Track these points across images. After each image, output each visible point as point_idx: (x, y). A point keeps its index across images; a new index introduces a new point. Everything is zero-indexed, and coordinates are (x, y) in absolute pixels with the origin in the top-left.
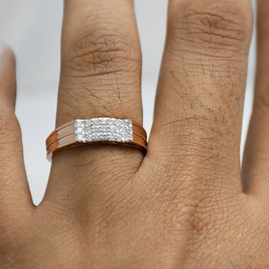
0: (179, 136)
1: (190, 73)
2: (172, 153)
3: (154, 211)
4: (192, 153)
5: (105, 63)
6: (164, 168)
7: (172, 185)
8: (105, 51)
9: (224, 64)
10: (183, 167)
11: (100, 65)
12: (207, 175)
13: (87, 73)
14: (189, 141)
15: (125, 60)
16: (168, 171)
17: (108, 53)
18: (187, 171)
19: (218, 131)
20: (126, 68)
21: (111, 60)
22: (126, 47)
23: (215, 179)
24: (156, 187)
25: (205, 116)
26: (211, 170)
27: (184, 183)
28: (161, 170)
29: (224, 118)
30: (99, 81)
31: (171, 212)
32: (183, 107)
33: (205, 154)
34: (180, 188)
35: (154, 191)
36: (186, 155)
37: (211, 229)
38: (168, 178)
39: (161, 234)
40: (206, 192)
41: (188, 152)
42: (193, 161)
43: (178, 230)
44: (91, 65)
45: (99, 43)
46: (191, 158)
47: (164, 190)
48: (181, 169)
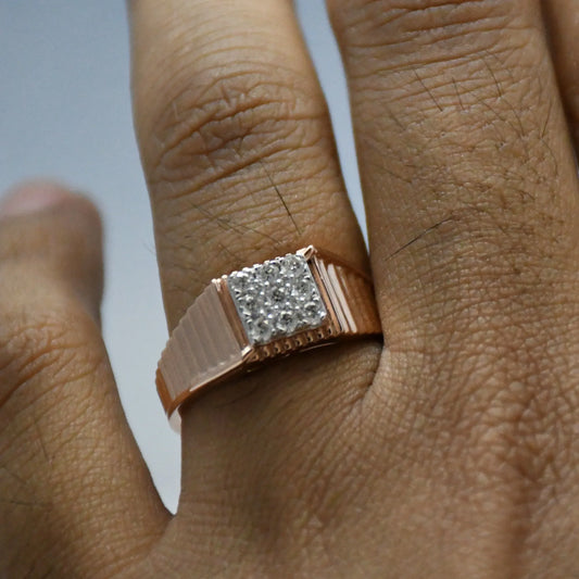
0: (431, 270)
1: (407, 119)
2: (428, 315)
3: (422, 463)
4: (473, 299)
5: (236, 142)
6: (421, 356)
7: (447, 390)
8: (228, 116)
9: (480, 69)
10: (461, 338)
11: (223, 152)
12: (523, 339)
13: (199, 179)
14: (458, 275)
15: (283, 122)
16: (432, 359)
17: (236, 116)
18: (473, 346)
19: (518, 226)
20: (289, 140)
21: (248, 132)
22: (278, 92)
23: (545, 342)
24: (413, 404)
25: (475, 204)
26: (531, 322)
27: (472, 377)
28: (416, 362)
29: (522, 193)
30: (232, 189)
31: (458, 453)
32: (417, 204)
33: (504, 290)
34: (466, 389)
35: (409, 415)
36: (461, 310)
37: (564, 465)
38: (436, 374)
39: (447, 510)
40: (532, 379)
41: (463, 300)
42: (480, 318)
43: (485, 489)
44: (205, 157)
45: (210, 101)
46: (474, 312)
47: (432, 408)
48: (458, 345)
